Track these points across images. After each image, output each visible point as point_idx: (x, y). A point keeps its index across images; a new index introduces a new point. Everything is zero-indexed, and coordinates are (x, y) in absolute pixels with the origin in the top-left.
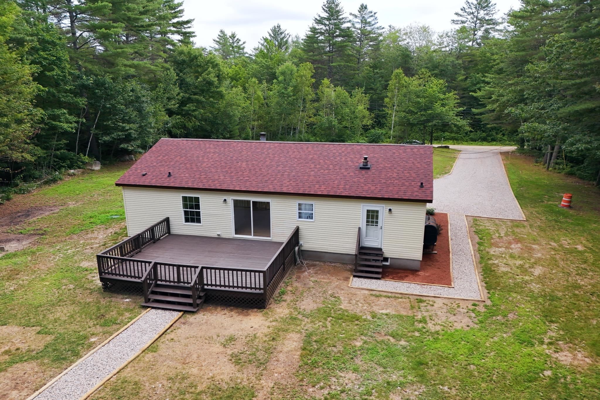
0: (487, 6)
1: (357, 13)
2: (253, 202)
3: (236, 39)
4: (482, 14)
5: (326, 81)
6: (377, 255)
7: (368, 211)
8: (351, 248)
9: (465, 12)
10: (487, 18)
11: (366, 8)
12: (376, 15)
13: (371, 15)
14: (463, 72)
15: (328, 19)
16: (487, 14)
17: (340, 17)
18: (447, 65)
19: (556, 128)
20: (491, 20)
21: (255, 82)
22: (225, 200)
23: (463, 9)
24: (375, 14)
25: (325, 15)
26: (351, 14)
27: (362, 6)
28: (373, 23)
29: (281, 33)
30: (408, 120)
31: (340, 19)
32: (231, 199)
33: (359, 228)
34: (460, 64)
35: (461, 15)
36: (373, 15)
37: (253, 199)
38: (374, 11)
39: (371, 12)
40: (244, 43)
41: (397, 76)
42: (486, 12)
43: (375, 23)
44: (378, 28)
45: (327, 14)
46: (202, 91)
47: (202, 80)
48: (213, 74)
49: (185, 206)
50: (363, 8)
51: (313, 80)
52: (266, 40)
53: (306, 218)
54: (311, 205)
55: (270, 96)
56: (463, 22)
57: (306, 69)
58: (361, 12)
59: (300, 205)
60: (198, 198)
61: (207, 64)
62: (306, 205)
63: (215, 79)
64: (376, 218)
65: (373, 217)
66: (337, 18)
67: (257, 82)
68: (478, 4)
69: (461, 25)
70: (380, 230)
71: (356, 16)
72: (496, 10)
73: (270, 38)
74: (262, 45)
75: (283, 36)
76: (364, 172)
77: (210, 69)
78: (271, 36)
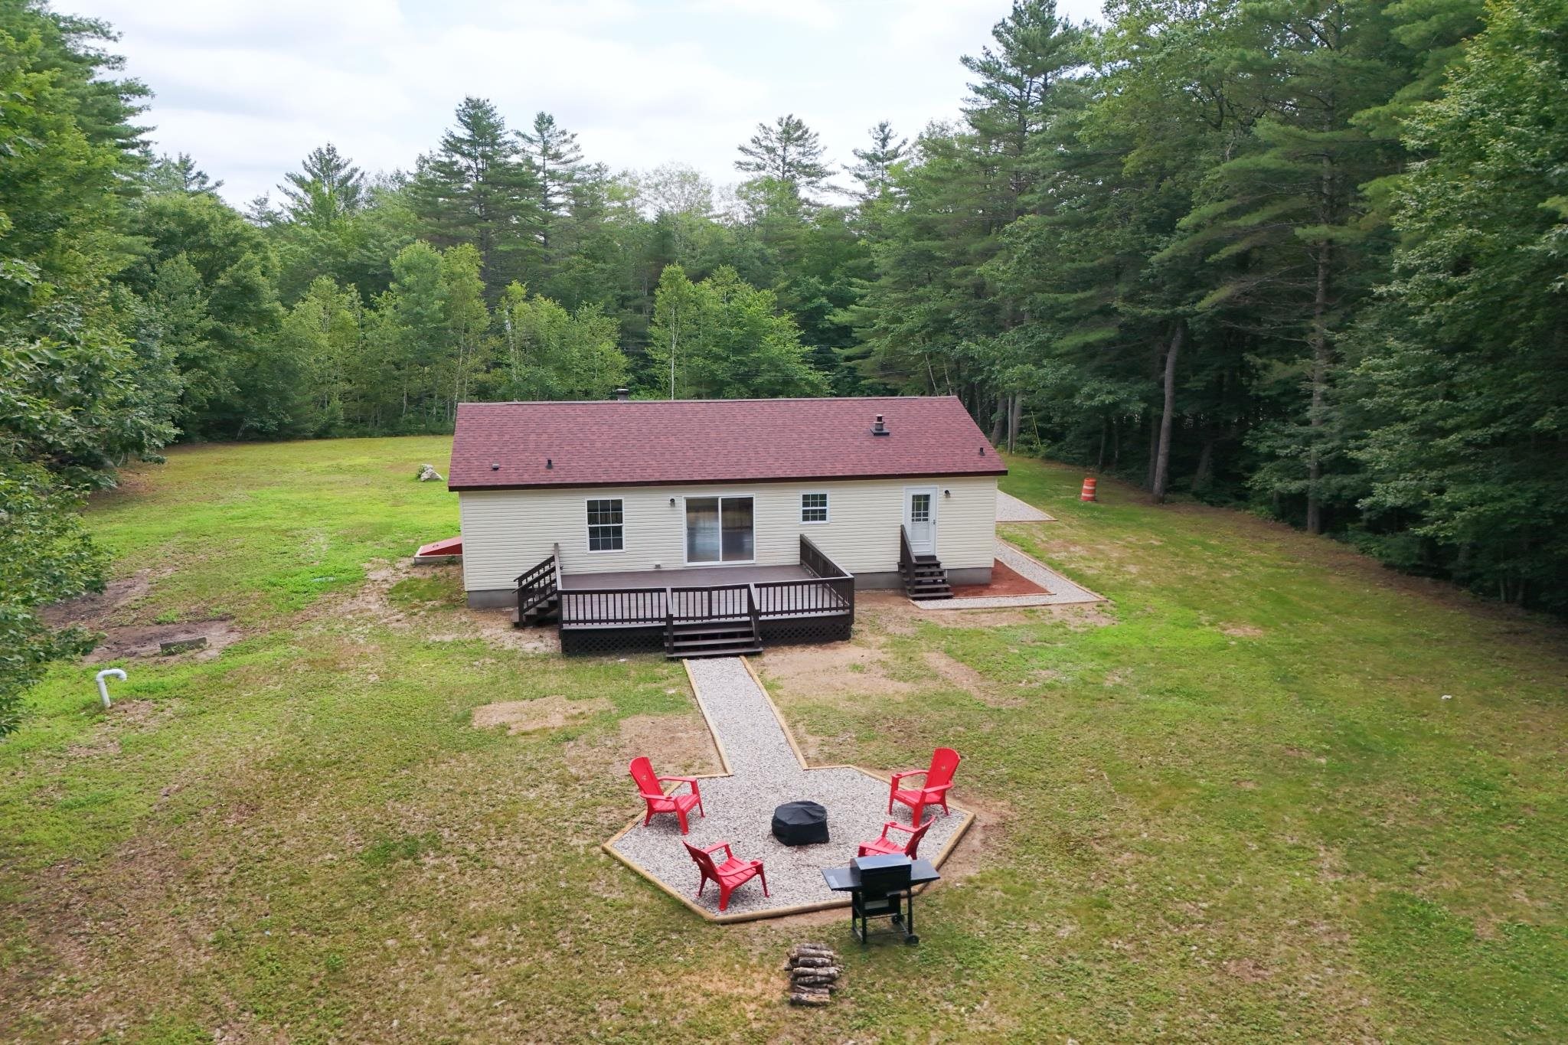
0: (800, 138)
1: (532, 132)
2: (723, 500)
3: (193, 173)
4: (793, 153)
5: (517, 288)
6: (929, 566)
7: (915, 497)
8: (888, 560)
9: (761, 146)
10: (805, 161)
11: (550, 122)
12: (576, 141)
13: (563, 138)
14: (783, 273)
15: (473, 143)
16: (804, 154)
17: (500, 141)
18: (751, 257)
19: (1059, 374)
20: (814, 166)
21: (330, 288)
22: (672, 501)
23: (756, 140)
24: (573, 136)
25: (463, 133)
26: (518, 134)
27: (541, 117)
28: (571, 156)
29: (338, 167)
30: (712, 373)
31: (499, 145)
33: (902, 527)
34: (775, 256)
35: (751, 153)
36: (567, 138)
37: (722, 494)
38: (570, 131)
39: (564, 133)
40: (218, 184)
41: (672, 279)
42: (801, 150)
43: (577, 159)
44: (583, 169)
45: (468, 132)
46: (230, 309)
47: (229, 282)
48: (257, 269)
49: (592, 519)
50: (544, 122)
51: (482, 285)
52: (300, 182)
53: (815, 518)
54: (824, 497)
55: (373, 321)
56: (759, 167)
57: (465, 259)
58: (540, 131)
59: (805, 497)
60: (620, 502)
61: (234, 243)
62: (814, 497)
63: (261, 279)
64: (926, 507)
65: (921, 506)
66: (493, 143)
67: (336, 287)
68: (784, 132)
69: (756, 174)
70: (932, 527)
71: (531, 141)
72: (820, 147)
73: (309, 178)
74: (287, 193)
75: (343, 173)
76: (883, 439)
77: (249, 255)
78: (311, 171)
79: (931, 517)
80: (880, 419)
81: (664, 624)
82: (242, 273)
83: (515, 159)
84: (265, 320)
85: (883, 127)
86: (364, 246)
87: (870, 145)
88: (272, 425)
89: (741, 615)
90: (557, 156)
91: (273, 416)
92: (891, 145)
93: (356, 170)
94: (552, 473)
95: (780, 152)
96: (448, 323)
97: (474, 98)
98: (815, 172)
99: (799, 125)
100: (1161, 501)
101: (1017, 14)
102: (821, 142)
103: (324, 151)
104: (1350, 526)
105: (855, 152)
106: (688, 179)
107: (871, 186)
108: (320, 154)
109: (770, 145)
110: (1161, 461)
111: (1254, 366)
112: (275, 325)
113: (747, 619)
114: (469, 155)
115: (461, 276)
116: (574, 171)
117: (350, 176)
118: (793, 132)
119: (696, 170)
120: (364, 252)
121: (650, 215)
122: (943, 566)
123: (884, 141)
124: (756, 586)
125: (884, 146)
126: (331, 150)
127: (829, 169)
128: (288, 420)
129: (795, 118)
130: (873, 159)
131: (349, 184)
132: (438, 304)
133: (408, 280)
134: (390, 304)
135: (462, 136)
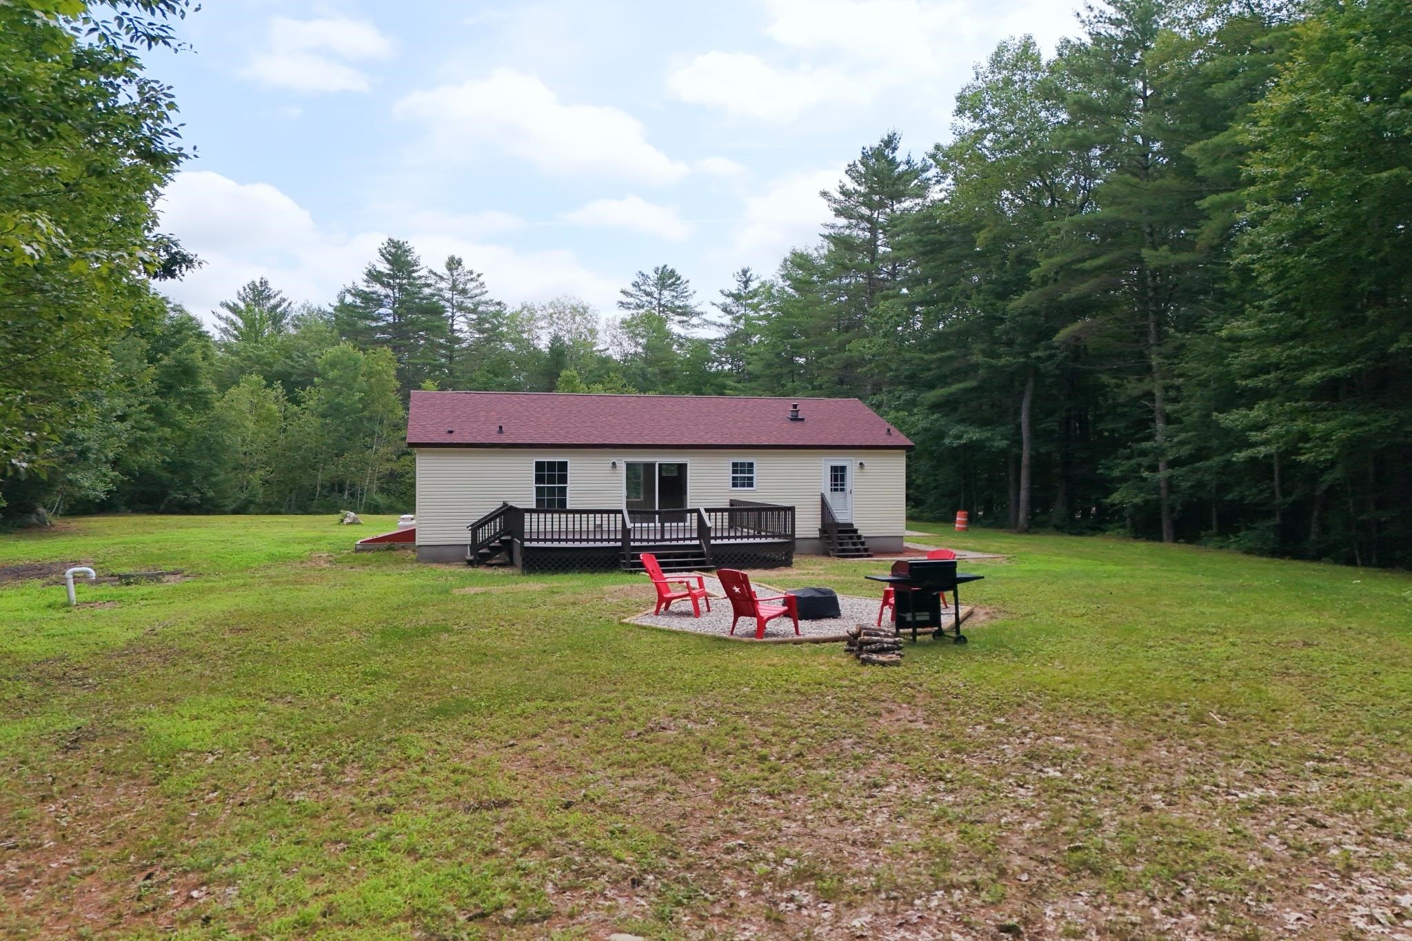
0: (673, 284)
1: (443, 271)
2: (660, 465)
4: (667, 296)
5: (430, 385)
7: (833, 467)
8: (809, 526)
9: (640, 290)
10: (678, 303)
11: (459, 262)
12: (481, 279)
13: (470, 277)
15: (392, 276)
16: (676, 297)
17: (415, 275)
20: (685, 307)
21: (259, 383)
22: (614, 464)
23: (636, 285)
24: (479, 276)
25: (384, 267)
26: (431, 272)
27: (452, 259)
28: (478, 291)
29: (269, 297)
31: (415, 279)
32: (622, 462)
33: (823, 495)
35: (632, 295)
36: (474, 277)
37: (659, 459)
38: (477, 271)
39: (471, 273)
42: (674, 293)
43: (482, 294)
44: (486, 303)
45: (388, 266)
46: (170, 387)
47: (173, 363)
48: (198, 354)
49: (539, 479)
50: (454, 264)
51: (398, 384)
52: (234, 309)
53: (743, 485)
54: (751, 465)
55: (295, 414)
56: (639, 307)
57: (384, 361)
58: (450, 269)
59: (735, 465)
60: (566, 463)
61: (179, 332)
62: (742, 465)
63: (201, 363)
64: (843, 478)
65: (838, 475)
66: (409, 277)
67: (264, 382)
68: (659, 279)
69: (635, 312)
70: (849, 496)
71: (441, 278)
72: (691, 292)
73: (242, 305)
74: (220, 318)
75: (273, 302)
76: (799, 423)
77: (191, 341)
78: (244, 300)
79: (848, 487)
80: (795, 406)
81: (619, 544)
82: (184, 355)
83: (427, 291)
84: (201, 402)
85: (745, 272)
86: (290, 357)
87: (734, 286)
88: (195, 497)
89: (691, 539)
90: (464, 292)
91: (197, 490)
92: (753, 285)
93: (284, 300)
94: (503, 436)
95: (656, 295)
96: (366, 413)
97: (396, 240)
98: (685, 312)
99: (672, 273)
100: (1026, 531)
101: (865, 156)
102: (691, 287)
103: (258, 284)
104: (1203, 533)
105: (722, 292)
106: (580, 311)
107: (737, 319)
108: (253, 287)
109: (648, 290)
110: (1024, 495)
111: (1108, 386)
112: (207, 405)
113: (697, 542)
114: (389, 285)
115: (379, 373)
116: (478, 304)
117: (279, 305)
118: (667, 278)
119: (585, 304)
120: (288, 361)
121: (543, 343)
122: (860, 532)
123: (746, 283)
124: (707, 510)
125: (746, 287)
126: (264, 283)
127: (698, 310)
128: (211, 494)
129: (669, 268)
130: (737, 297)
131: (279, 310)
132: (358, 395)
133: (332, 374)
134: (314, 397)
135: (382, 270)
